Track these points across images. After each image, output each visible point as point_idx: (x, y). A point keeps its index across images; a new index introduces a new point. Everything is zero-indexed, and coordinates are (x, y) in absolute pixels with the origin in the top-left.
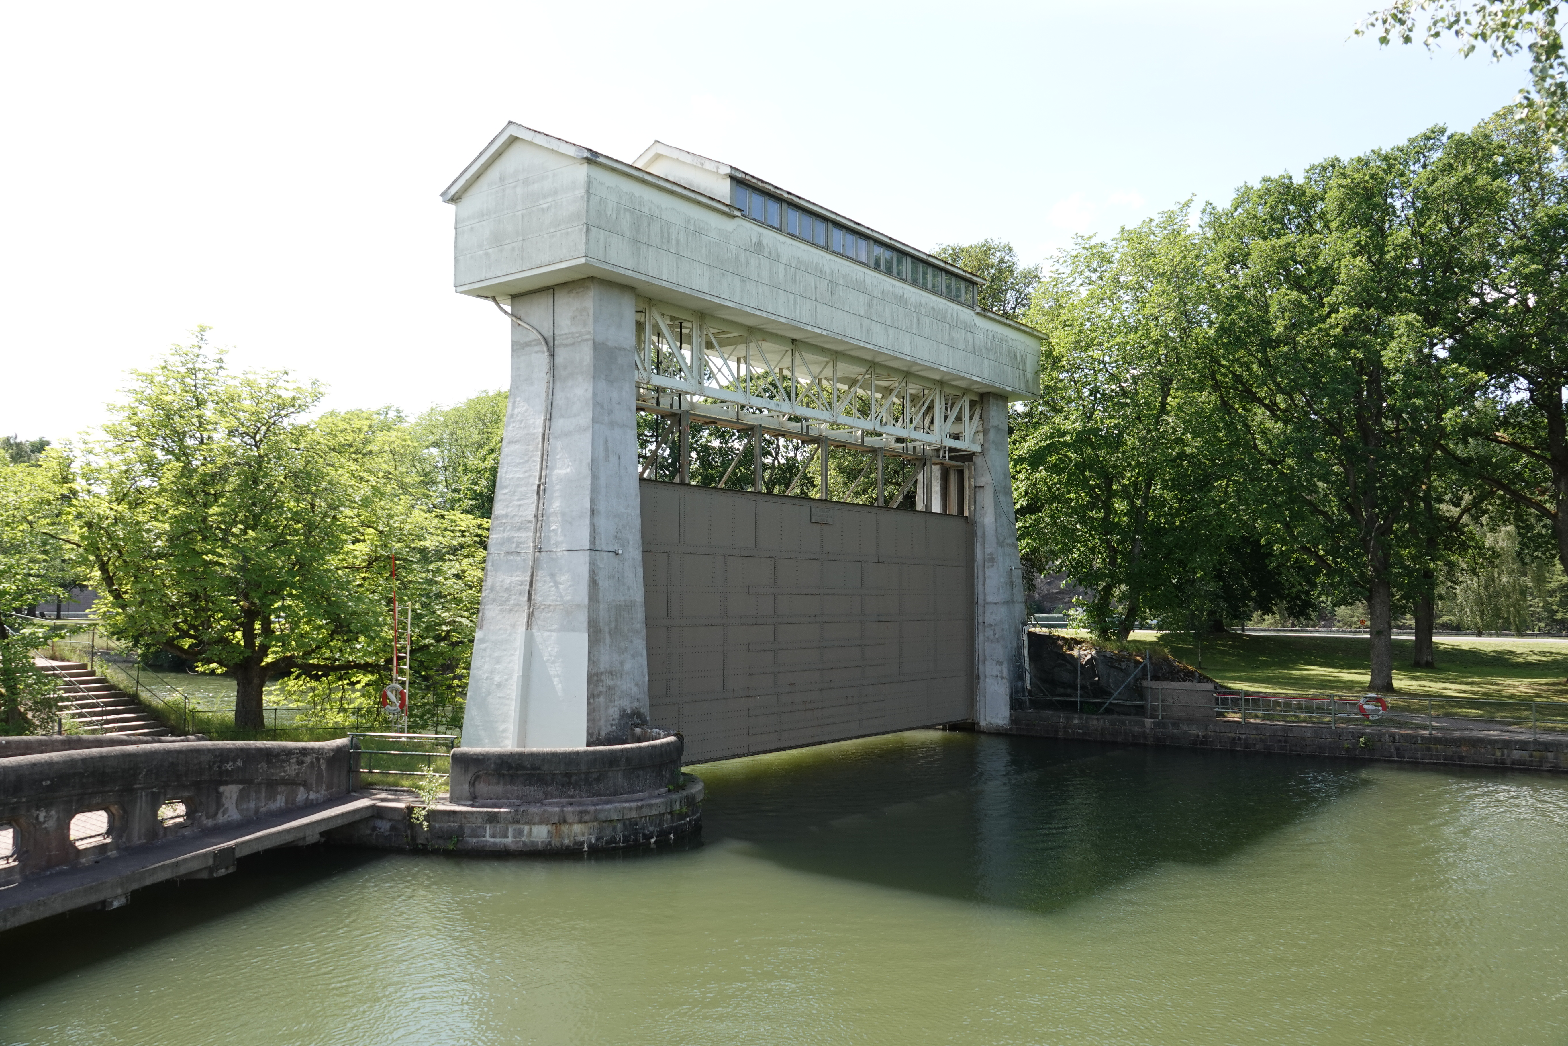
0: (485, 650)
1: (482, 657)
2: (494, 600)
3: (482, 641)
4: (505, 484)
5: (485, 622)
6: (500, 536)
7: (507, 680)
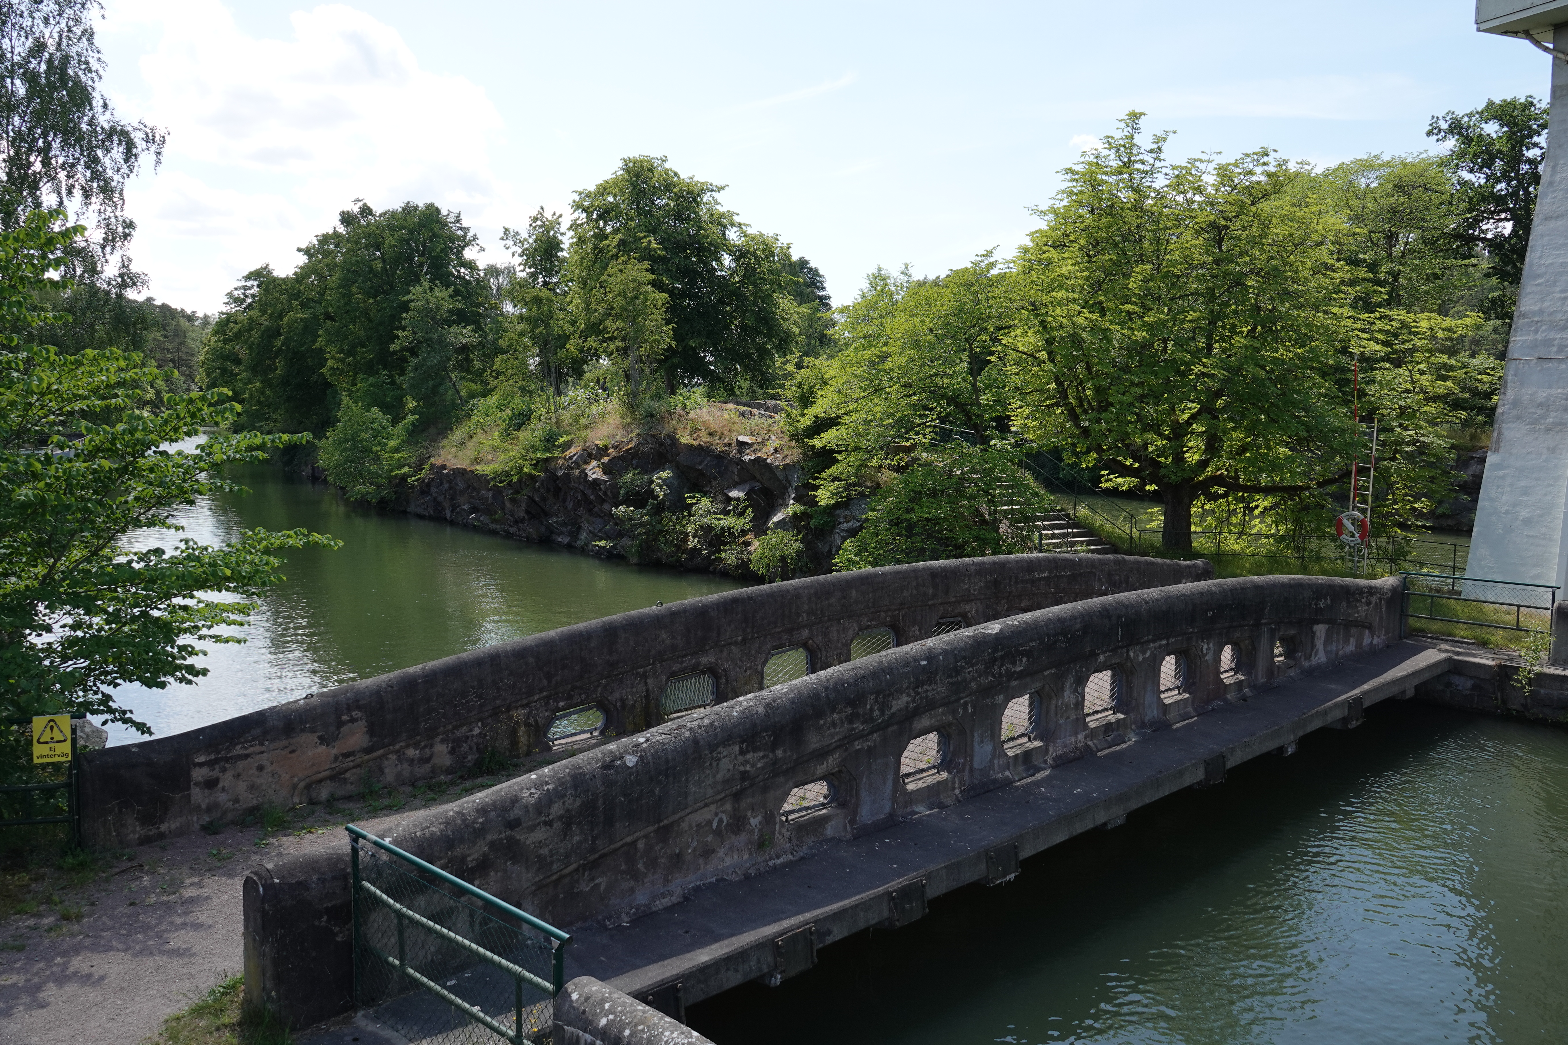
0: (1503, 478)
1: (1498, 487)
2: (1518, 418)
3: (1497, 466)
4: (1538, 272)
5: (1502, 444)
6: (1531, 337)
7: (1541, 516)
